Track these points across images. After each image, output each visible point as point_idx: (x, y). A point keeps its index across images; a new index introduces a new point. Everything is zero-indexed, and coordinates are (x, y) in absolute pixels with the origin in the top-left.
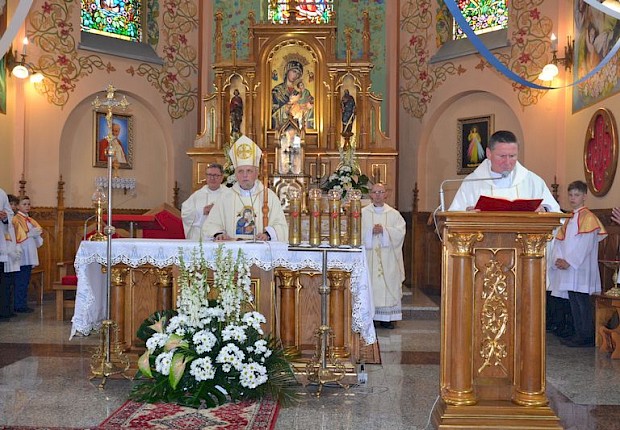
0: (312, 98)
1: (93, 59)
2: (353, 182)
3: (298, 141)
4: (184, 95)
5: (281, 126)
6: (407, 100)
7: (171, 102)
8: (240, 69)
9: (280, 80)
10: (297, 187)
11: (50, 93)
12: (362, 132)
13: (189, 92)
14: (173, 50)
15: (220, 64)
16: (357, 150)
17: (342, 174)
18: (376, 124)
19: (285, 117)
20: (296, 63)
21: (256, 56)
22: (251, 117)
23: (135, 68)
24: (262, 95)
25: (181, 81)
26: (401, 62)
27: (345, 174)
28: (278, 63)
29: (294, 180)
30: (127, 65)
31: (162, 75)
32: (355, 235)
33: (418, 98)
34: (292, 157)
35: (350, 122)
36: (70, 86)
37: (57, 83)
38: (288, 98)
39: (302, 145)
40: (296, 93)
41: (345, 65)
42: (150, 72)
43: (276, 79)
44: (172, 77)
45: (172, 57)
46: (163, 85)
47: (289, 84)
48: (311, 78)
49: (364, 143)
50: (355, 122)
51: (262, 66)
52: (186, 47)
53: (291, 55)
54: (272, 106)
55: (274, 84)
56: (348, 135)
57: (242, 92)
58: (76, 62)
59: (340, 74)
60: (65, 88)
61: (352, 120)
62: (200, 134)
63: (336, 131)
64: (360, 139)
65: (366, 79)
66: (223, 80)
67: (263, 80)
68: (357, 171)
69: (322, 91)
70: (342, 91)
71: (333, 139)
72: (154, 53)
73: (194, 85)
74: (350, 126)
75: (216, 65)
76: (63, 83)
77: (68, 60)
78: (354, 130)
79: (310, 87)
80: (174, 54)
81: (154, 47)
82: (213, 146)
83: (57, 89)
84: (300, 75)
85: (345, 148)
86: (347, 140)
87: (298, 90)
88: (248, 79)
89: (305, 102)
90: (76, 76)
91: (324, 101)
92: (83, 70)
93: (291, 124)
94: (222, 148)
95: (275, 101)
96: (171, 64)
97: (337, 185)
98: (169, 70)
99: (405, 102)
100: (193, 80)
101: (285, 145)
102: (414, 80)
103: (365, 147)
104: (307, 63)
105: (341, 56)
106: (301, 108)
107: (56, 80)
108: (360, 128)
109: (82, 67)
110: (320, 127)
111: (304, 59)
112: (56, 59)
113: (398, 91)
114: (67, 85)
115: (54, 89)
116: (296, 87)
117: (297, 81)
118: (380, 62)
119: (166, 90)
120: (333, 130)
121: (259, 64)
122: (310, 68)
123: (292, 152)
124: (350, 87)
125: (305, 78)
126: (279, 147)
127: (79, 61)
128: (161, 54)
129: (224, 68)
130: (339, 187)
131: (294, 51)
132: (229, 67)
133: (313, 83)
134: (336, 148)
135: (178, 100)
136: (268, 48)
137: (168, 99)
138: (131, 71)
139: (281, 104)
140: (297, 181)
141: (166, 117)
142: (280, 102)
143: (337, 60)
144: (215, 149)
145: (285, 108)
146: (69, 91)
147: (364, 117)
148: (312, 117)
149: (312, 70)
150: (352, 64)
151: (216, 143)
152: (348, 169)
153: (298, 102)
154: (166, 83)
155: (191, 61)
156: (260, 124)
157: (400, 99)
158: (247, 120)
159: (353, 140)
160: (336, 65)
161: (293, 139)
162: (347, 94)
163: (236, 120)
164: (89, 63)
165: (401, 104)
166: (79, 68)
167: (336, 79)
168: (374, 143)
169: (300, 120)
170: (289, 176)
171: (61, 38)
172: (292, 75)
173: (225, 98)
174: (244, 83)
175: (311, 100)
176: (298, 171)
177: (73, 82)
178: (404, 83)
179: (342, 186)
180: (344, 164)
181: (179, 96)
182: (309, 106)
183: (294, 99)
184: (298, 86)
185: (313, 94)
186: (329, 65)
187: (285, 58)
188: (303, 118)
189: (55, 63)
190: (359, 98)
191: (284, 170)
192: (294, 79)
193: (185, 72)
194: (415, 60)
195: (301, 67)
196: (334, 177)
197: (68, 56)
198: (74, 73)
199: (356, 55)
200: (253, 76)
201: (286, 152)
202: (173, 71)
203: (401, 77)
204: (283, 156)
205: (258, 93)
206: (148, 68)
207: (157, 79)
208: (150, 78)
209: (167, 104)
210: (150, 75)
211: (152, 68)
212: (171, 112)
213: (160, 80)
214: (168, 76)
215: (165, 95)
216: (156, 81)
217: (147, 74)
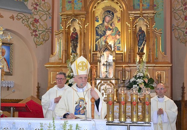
0: (119, 32)
2: (144, 82)
3: (111, 58)
4: (44, 31)
5: (101, 49)
6: (177, 33)
7: (36, 35)
8: (76, 16)
9: (100, 22)
10: (111, 86)
12: (150, 52)
13: (46, 29)
14: (37, 5)
15: (65, 13)
16: (147, 63)
17: (138, 78)
18: (158, 47)
19: (103, 43)
20: (109, 12)
21: (86, 7)
22: (83, 44)
23: (15, 15)
24: (90, 31)
25: (42, 23)
26: (173, 10)
27: (140, 78)
28: (99, 12)
29: (109, 82)
30: (10, 14)
31: (31, 20)
32: (147, 116)
33: (183, 31)
34: (108, 67)
35: (142, 46)
38: (105, 33)
39: (113, 60)
40: (110, 29)
41: (139, 12)
42: (24, 18)
43: (98, 21)
44: (36, 21)
45: (36, 9)
46: (31, 26)
47: (105, 24)
48: (119, 20)
49: (151, 58)
50: (145, 46)
51: (90, 14)
52: (45, 3)
53: (107, 7)
54: (96, 37)
55: (97, 24)
56: (141, 54)
57: (78, 29)
59: (136, 18)
61: (144, 45)
62: (52, 54)
63: (134, 52)
64: (149, 56)
65: (152, 20)
66: (66, 22)
67: (90, 22)
68: (147, 75)
69: (125, 28)
70: (138, 28)
71: (132, 56)
72: (26, 7)
73: (49, 26)
74: (143, 49)
75: (63, 13)
78: (145, 51)
79: (118, 25)
80: (37, 7)
81: (26, 3)
82: (61, 61)
84: (112, 19)
85: (140, 62)
86: (141, 57)
87: (111, 28)
88: (81, 21)
89: (116, 35)
91: (127, 34)
93: (107, 48)
94: (66, 62)
95: (97, 34)
96: (35, 13)
97: (135, 84)
98: (35, 17)
99: (176, 34)
100: (49, 22)
101: (103, 60)
102: (181, 20)
103: (151, 61)
104: (116, 12)
105: (136, 7)
106: (113, 38)
108: (149, 50)
110: (124, 49)
111: (114, 9)
113: (171, 27)
116: (110, 26)
117: (111, 22)
118: (160, 10)
119: (33, 28)
120: (132, 51)
121: (87, 13)
122: (118, 14)
123: (108, 65)
124: (142, 25)
125: (115, 20)
126: (100, 62)
128: (30, 7)
129: (67, 15)
130: (136, 85)
131: (108, 5)
132: (70, 15)
133: (120, 23)
134: (134, 62)
135: (40, 34)
136: (93, 3)
137: (34, 33)
138: (12, 18)
139: (101, 36)
140: (111, 82)
141: (33, 45)
142: (100, 35)
143: (134, 9)
144: (62, 63)
145: (103, 38)
147: (151, 43)
148: (119, 43)
149: (119, 15)
150: (143, 12)
151: (62, 60)
152: (142, 75)
153: (111, 35)
154: (33, 24)
155: (47, 11)
156: (88, 48)
157: (173, 32)
158: (80, 46)
159: (144, 57)
160: (134, 12)
161: (108, 57)
162: (140, 30)
163: (74, 45)
165: (173, 34)
167: (134, 21)
168: (157, 59)
169: (112, 45)
170: (106, 79)
172: (108, 19)
173: (68, 33)
174: (79, 24)
175: (118, 33)
176: (111, 76)
178: (175, 23)
179: (138, 85)
180: (139, 71)
181: (40, 32)
182: (118, 37)
183: (108, 33)
184: (111, 25)
185: (120, 30)
186: (130, 12)
187: (103, 9)
188: (114, 44)
190: (148, 32)
191: (103, 76)
192: (109, 21)
193: (44, 18)
194: (181, 8)
195: (113, 14)
196: (133, 79)
199: (146, 6)
200: (84, 19)
201: (104, 65)
202: (37, 17)
203: (173, 19)
204: (102, 67)
205: (87, 30)
206: (22, 16)
207: (27, 22)
208: (23, 22)
209: (34, 36)
210: (23, 20)
211: (25, 16)
212: (35, 41)
213: (29, 22)
214: (34, 20)
215: (32, 31)
216: (27, 23)
217: (22, 19)
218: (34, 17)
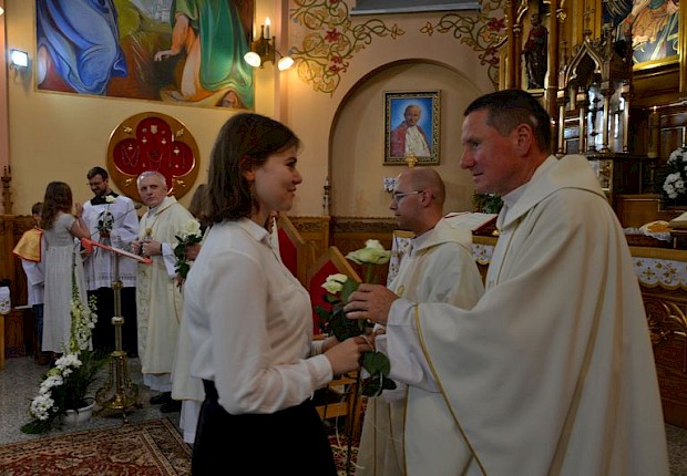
1: (372, 25)
7: (494, 61)
11: (317, 80)
23: (435, 23)
30: (422, 22)
31: (479, 25)
36: (341, 66)
37: (324, 66)
42: (458, 25)
44: (496, 24)
46: (481, 39)
58: (349, 34)
60: (334, 70)
76: (333, 63)
77: (339, 34)
83: (325, 73)
90: (350, 51)
92: (359, 42)
96: (494, 5)
98: (491, 15)
107: (324, 61)
109: (357, 39)
112: (324, 35)
114: (338, 65)
115: (322, 73)
119: (485, 45)
127: (354, 31)
137: (490, 57)
138: (430, 29)
146: (340, 72)
148: (676, 30)
153: (649, 6)
154: (485, 35)
164: (367, 31)
166: (353, 40)
171: (330, 8)
177: (345, 61)
182: (671, 7)
189: (323, 41)
197: (339, 29)
198: (347, 48)
205: (569, 10)
206: (454, 19)
207: (470, 32)
208: (458, 34)
209: (488, 65)
210: (458, 29)
211: (462, 18)
212: (493, 77)
213: (475, 32)
214: (489, 24)
215: (483, 53)
216: (468, 35)
217: (454, 28)
218: (490, 17)
